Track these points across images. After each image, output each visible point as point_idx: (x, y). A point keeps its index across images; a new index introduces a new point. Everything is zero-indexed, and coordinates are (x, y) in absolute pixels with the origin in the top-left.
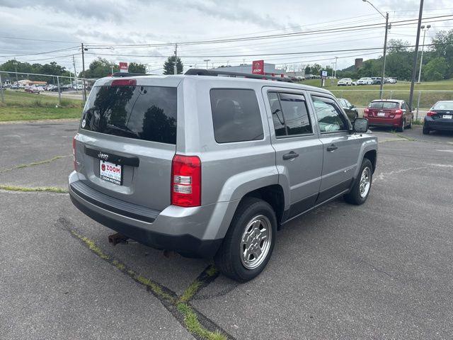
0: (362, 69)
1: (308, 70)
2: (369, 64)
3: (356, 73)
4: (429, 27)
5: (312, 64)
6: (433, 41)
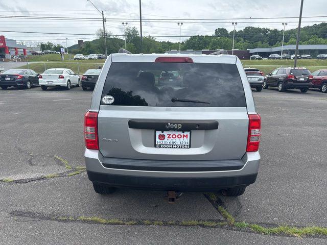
0: (84, 48)
1: (43, 47)
2: (88, 44)
3: (80, 51)
4: (126, 24)
5: (45, 42)
6: (126, 32)
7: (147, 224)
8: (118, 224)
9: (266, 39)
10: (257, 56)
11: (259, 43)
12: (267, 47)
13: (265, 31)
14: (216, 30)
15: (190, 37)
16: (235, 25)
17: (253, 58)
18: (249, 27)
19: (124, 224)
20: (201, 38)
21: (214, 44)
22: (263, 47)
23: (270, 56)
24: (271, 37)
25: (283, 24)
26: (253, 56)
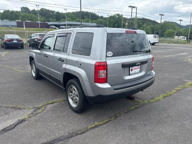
7: (119, 116)
8: (108, 121)
9: (54, 17)
10: (54, 27)
11: (51, 19)
12: (56, 22)
13: (53, 12)
14: (21, 8)
15: (3, 11)
16: (37, 6)
17: (52, 28)
18: (43, 9)
19: (111, 120)
20: (12, 12)
21: (23, 17)
22: (53, 21)
23: (61, 27)
24: (56, 16)
25: (65, 9)
26: (51, 26)
